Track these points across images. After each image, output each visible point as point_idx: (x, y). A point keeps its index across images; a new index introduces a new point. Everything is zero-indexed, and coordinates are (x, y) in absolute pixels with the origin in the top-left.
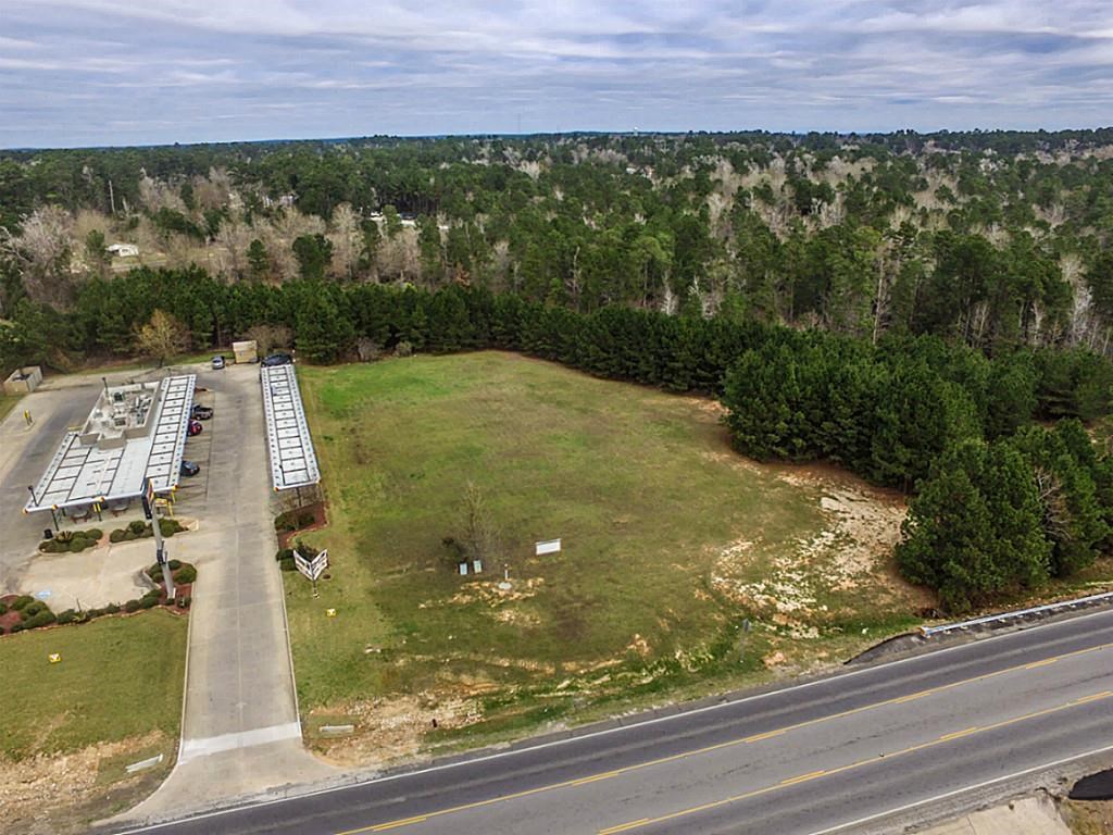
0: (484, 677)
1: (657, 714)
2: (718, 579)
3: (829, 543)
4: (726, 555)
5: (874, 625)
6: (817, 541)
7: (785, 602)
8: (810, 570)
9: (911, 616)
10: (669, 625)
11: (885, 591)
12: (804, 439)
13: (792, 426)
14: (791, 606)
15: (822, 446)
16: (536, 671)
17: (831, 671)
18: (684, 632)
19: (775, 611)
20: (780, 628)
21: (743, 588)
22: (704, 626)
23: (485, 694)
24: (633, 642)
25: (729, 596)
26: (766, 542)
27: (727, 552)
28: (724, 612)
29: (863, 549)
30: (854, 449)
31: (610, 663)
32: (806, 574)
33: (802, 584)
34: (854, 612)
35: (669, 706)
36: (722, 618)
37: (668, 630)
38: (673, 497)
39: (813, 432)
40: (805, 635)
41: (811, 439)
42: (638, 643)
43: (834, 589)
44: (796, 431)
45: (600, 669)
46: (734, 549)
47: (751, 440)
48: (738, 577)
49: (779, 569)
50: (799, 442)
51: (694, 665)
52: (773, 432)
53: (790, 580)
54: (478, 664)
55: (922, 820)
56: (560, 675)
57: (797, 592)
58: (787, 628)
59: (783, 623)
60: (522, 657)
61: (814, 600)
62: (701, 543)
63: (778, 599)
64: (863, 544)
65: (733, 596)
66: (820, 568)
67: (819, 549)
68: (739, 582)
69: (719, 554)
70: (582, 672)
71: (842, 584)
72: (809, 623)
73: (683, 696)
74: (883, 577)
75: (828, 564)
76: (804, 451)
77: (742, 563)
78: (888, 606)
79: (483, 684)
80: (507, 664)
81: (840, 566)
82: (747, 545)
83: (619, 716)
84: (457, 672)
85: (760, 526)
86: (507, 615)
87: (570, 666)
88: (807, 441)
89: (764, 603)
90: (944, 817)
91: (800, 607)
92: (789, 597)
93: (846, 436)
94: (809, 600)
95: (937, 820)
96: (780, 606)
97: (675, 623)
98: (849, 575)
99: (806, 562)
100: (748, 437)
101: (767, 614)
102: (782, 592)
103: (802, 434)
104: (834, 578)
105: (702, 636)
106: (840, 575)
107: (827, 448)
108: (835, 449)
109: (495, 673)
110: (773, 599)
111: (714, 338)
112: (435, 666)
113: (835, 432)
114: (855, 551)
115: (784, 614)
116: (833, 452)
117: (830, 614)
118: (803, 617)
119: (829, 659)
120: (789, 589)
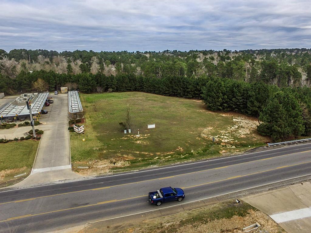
0: (131, 155)
1: (186, 163)
2: (203, 135)
3: (236, 128)
4: (205, 130)
5: (252, 145)
6: (233, 127)
7: (224, 140)
8: (231, 133)
9: (263, 143)
10: (189, 145)
11: (255, 138)
12: (227, 104)
13: (223, 100)
14: (226, 141)
15: (232, 106)
16: (147, 155)
17: (241, 154)
18: (194, 147)
19: (222, 142)
20: (223, 146)
21: (211, 137)
22: (200, 145)
23: (131, 160)
24: (178, 148)
25: (207, 138)
26: (217, 128)
27: (206, 129)
28: (206, 142)
29: (247, 129)
30: (242, 106)
31: (171, 153)
32: (230, 134)
33: (229, 136)
34: (246, 142)
35: (190, 162)
36: (205, 144)
37: (189, 146)
38: (189, 118)
39: (230, 102)
40: (231, 147)
41: (229, 104)
42: (180, 148)
43: (239, 137)
44: (224, 101)
45: (168, 154)
46: (208, 129)
47: (211, 105)
48: (209, 135)
49: (222, 133)
50: (226, 105)
51: (197, 154)
52: (218, 102)
53: (225, 135)
54: (129, 153)
55: (274, 187)
56: (155, 156)
57: (228, 138)
58: (225, 146)
59: (224, 145)
60: (143, 151)
61: (233, 140)
62: (198, 128)
63: (222, 139)
64: (246, 128)
65: (208, 139)
66: (234, 133)
67: (233, 129)
68: (210, 136)
69: (203, 130)
70: (162, 155)
71: (241, 136)
72: (232, 145)
73: (194, 159)
74: (253, 135)
75: (236, 132)
76: (227, 108)
77: (210, 132)
78: (256, 141)
79: (130, 157)
80: (138, 153)
81: (240, 132)
82: (211, 128)
83: (174, 164)
84: (122, 154)
85: (215, 124)
86: (138, 142)
87: (158, 153)
88: (228, 105)
89: (218, 140)
90: (281, 186)
91: (229, 141)
92: (225, 139)
93: (239, 102)
94: (232, 139)
95: (279, 187)
96: (223, 141)
97: (190, 144)
98: (243, 134)
99: (230, 132)
100: (210, 104)
101: (219, 143)
102: (223, 138)
103: (226, 102)
104: (239, 135)
105: (199, 147)
106: (240, 134)
107: (234, 107)
108: (236, 107)
109: (135, 155)
110: (220, 139)
111: (200, 82)
112: (115, 153)
113: (236, 101)
114: (244, 129)
115: (224, 143)
116: (236, 108)
117: (238, 143)
118: (230, 143)
119: (239, 151)
120: (225, 137)
